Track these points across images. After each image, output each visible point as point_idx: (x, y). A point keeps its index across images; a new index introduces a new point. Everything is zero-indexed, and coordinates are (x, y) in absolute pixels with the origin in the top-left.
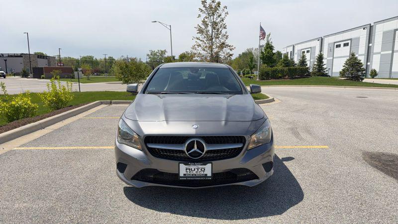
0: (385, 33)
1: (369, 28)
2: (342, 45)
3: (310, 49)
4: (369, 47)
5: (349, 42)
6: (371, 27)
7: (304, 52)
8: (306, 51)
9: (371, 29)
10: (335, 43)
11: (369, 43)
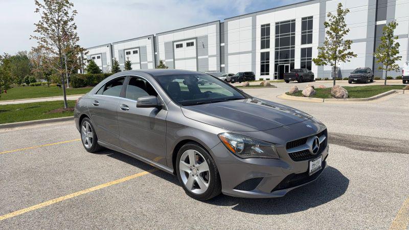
0: (166, 44)
1: (152, 38)
2: (132, 53)
3: (100, 55)
4: (155, 55)
5: (138, 49)
6: (154, 38)
7: (94, 58)
8: (96, 56)
9: (154, 39)
10: (124, 50)
11: (155, 52)
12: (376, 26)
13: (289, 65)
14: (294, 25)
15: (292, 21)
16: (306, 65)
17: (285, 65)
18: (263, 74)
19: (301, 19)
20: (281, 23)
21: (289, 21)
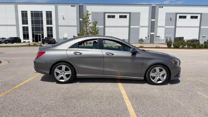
12: (80, 21)
13: (41, 35)
14: (42, 14)
15: (41, 12)
16: (50, 35)
17: (38, 34)
18: (25, 39)
19: (45, 12)
20: (34, 12)
21: (39, 12)
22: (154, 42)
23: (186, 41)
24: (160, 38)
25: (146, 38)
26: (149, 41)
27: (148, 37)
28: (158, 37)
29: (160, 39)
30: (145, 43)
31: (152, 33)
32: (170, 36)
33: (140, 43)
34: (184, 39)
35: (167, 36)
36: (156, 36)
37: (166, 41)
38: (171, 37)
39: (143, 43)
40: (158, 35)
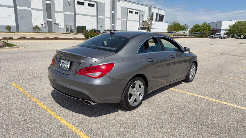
22: (53, 32)
23: (89, 31)
24: (60, 25)
25: (42, 25)
26: (46, 30)
27: (45, 23)
28: (57, 24)
29: (60, 27)
30: (42, 33)
31: (49, 20)
32: (71, 24)
33: (35, 32)
34: (87, 28)
35: (67, 24)
36: (55, 24)
37: (66, 30)
38: (72, 26)
39: (39, 32)
40: (57, 23)
